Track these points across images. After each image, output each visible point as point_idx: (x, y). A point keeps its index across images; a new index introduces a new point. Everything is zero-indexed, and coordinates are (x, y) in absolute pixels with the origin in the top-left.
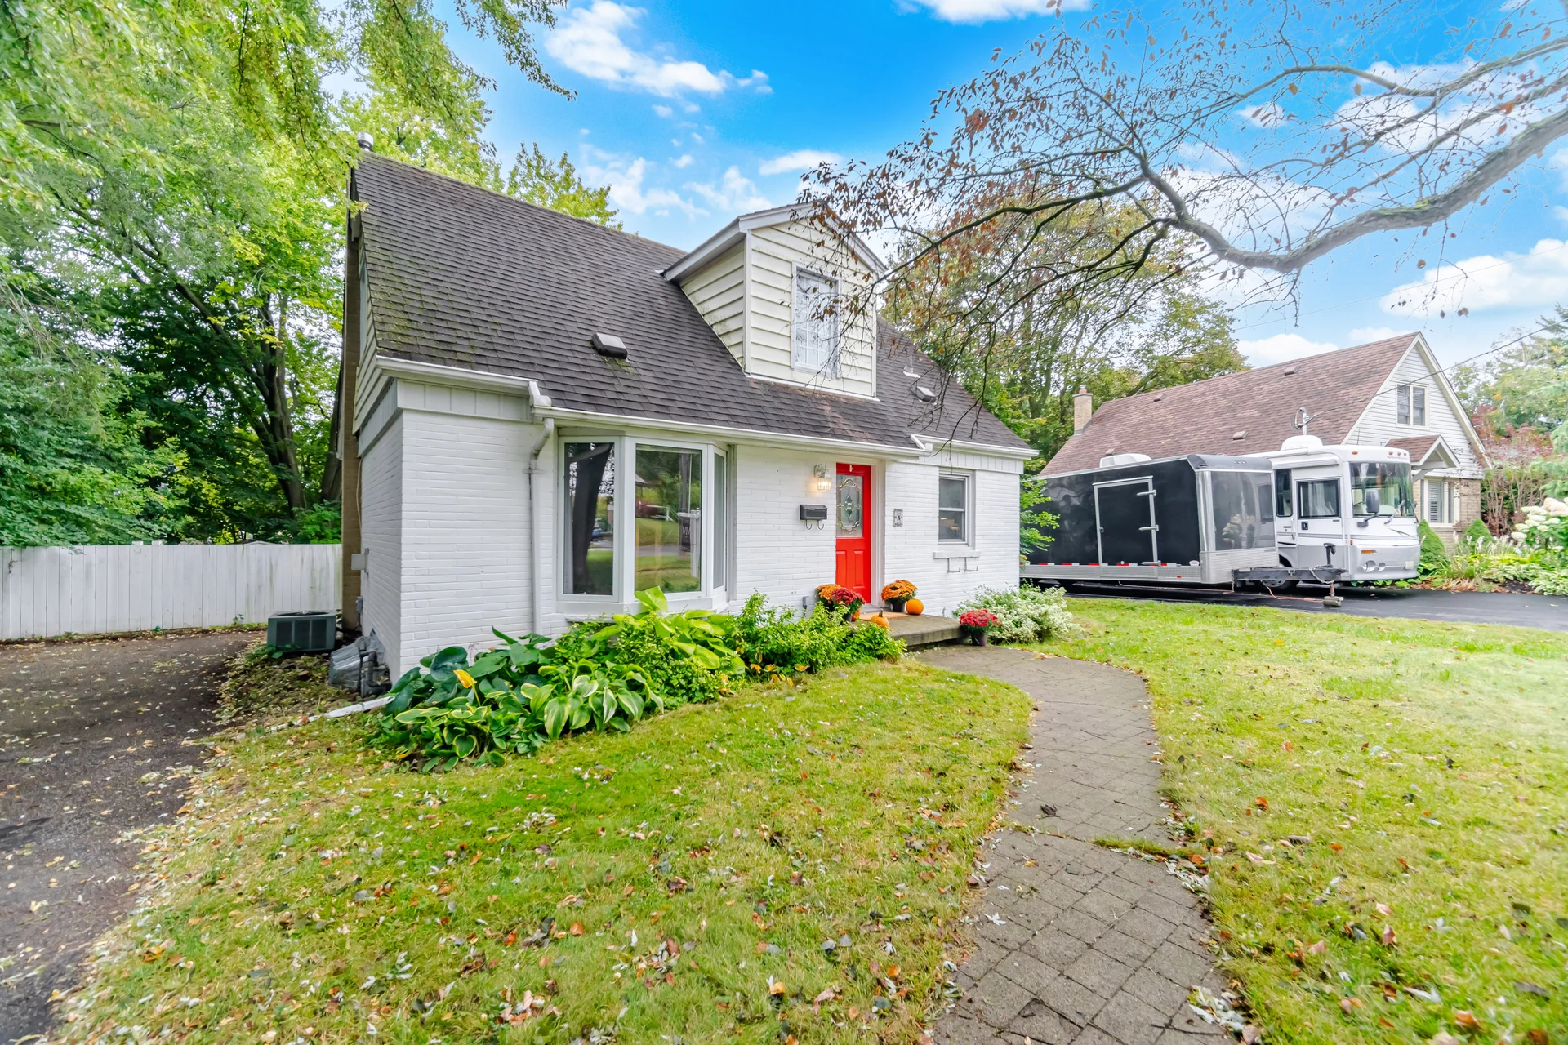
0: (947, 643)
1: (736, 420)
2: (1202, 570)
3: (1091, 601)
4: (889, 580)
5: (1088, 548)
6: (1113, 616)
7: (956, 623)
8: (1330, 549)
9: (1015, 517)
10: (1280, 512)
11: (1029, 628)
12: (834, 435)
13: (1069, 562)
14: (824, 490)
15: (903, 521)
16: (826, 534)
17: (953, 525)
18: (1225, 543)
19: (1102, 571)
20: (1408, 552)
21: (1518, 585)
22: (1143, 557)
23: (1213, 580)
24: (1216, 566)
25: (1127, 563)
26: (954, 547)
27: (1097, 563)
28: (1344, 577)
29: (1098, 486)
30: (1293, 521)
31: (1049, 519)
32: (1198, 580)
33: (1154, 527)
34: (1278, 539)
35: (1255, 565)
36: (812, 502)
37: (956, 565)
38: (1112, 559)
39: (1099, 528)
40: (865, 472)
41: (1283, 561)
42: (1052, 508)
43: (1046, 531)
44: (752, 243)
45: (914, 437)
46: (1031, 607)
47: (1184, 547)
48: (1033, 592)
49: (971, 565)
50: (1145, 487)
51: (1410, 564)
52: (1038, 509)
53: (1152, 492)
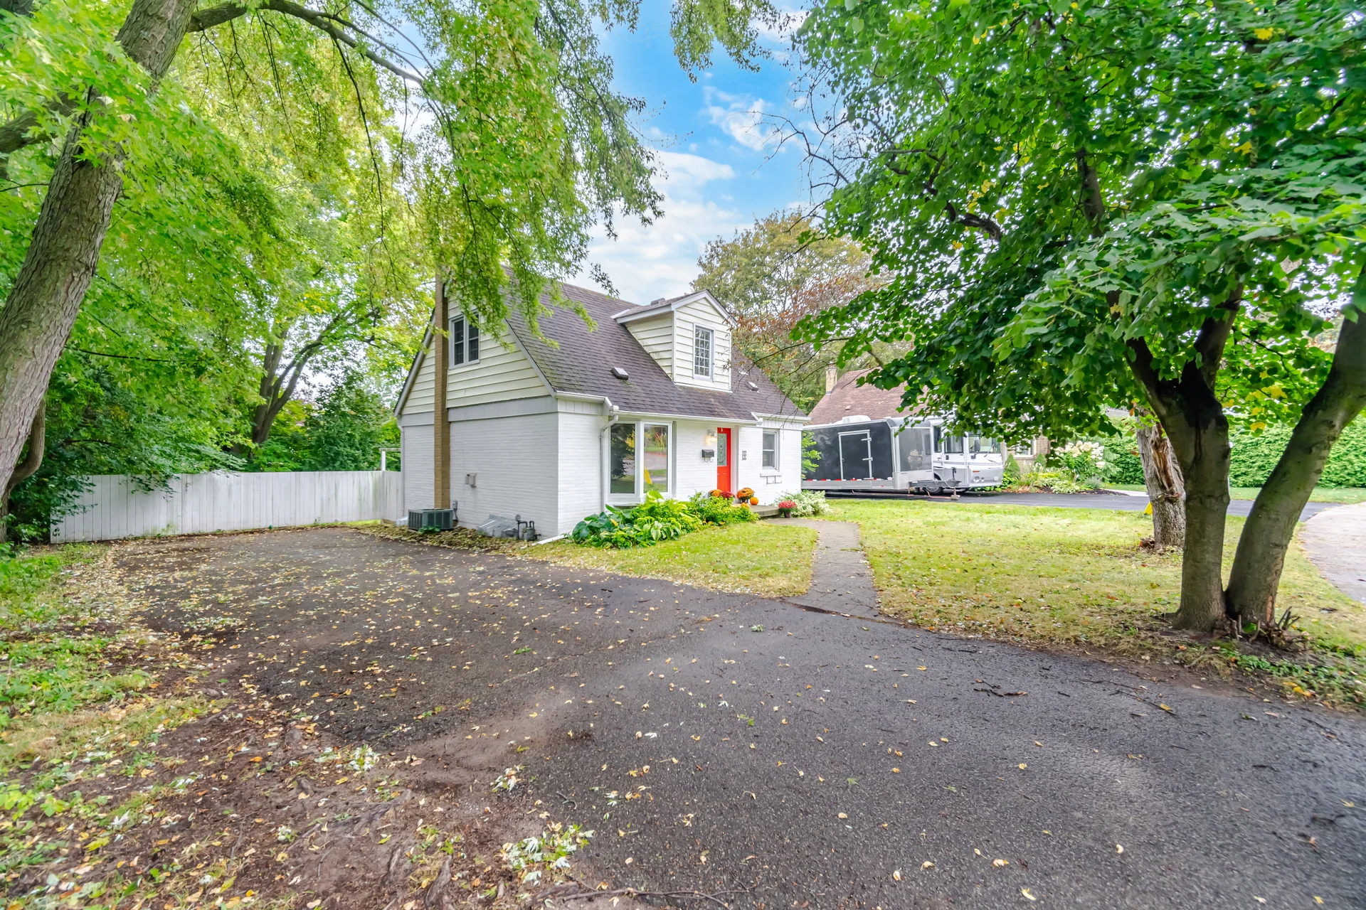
0: (774, 517)
1: (681, 411)
2: (894, 483)
3: (837, 500)
4: (740, 488)
5: (835, 470)
6: (849, 507)
7: (777, 507)
8: (954, 470)
9: (799, 453)
10: (936, 450)
11: (810, 509)
12: (719, 415)
13: (824, 479)
14: (712, 443)
15: (747, 457)
16: (713, 465)
17: (769, 459)
18: (906, 467)
19: (843, 484)
20: (996, 472)
21: (1047, 488)
22: (864, 475)
23: (899, 488)
24: (901, 480)
25: (856, 479)
26: (769, 471)
27: (840, 480)
28: (960, 485)
29: (841, 434)
30: (942, 455)
31: (816, 454)
32: (891, 488)
33: (870, 459)
34: (934, 464)
35: (921, 479)
36: (707, 448)
37: (771, 480)
38: (848, 476)
39: (841, 458)
40: (727, 431)
41: (936, 476)
42: (816, 448)
43: (814, 461)
44: (677, 315)
45: (753, 414)
46: (809, 500)
47: (884, 470)
48: (809, 494)
49: (778, 480)
50: (865, 436)
51: (996, 478)
52: (809, 449)
53: (869, 439)
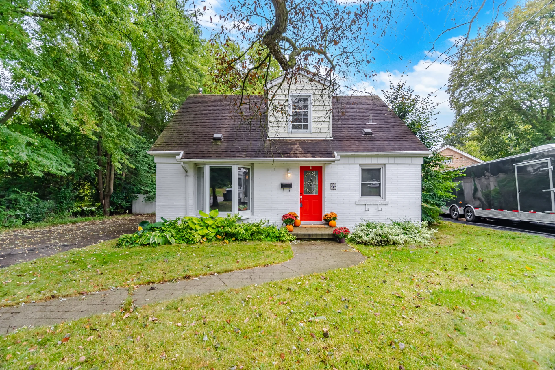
12: (289, 156)
13: (501, 209)
14: (291, 178)
15: (336, 188)
17: (371, 190)
22: (546, 208)
25: (535, 212)
26: (371, 199)
27: (517, 210)
29: (516, 165)
33: (552, 189)
36: (287, 181)
37: (371, 207)
38: (526, 209)
39: (518, 190)
40: (319, 169)
49: (382, 208)
50: (545, 165)
53: (550, 167)
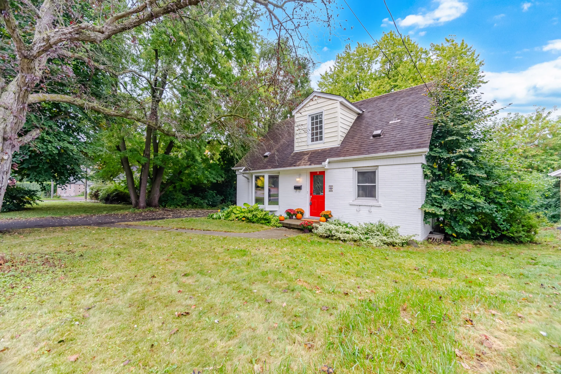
15: (333, 190)
36: (297, 184)
40: (323, 173)
44: (296, 116)
45: (329, 159)
49: (375, 210)
